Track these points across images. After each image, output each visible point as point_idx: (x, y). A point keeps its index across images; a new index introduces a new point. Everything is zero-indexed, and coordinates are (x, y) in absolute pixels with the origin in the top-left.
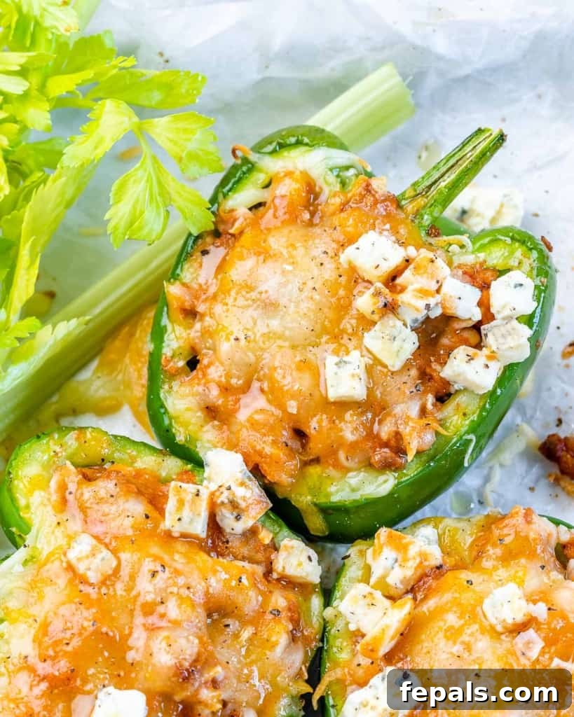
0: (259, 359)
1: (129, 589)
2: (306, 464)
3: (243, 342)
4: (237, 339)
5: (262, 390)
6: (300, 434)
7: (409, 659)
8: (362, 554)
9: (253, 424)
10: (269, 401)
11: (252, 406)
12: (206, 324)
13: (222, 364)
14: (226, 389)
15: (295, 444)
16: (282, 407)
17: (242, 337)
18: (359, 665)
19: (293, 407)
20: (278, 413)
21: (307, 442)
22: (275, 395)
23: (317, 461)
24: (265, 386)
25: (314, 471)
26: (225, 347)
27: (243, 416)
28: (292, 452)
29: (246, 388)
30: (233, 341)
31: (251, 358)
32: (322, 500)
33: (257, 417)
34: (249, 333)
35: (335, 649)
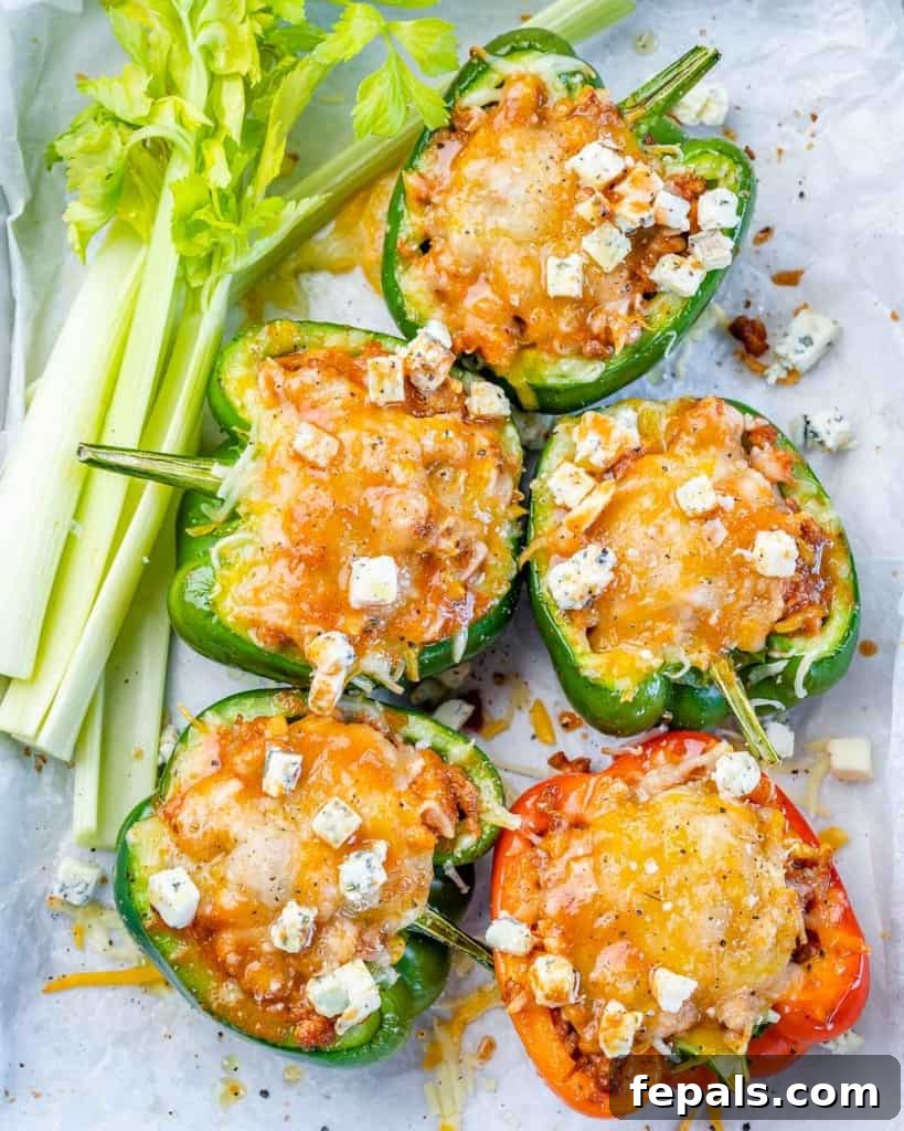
0: (487, 251)
1: (354, 465)
2: (523, 348)
3: (472, 234)
4: (467, 233)
5: (487, 280)
6: (519, 321)
7: (607, 534)
8: (568, 431)
9: (478, 312)
10: (494, 291)
11: (479, 295)
12: (440, 215)
13: (453, 254)
14: (455, 276)
15: (515, 331)
16: (504, 297)
17: (472, 230)
18: (563, 537)
19: (515, 301)
20: (500, 302)
21: (525, 329)
22: (499, 286)
23: (533, 345)
24: (491, 276)
25: (530, 354)
26: (456, 238)
27: (469, 302)
28: (512, 338)
29: (473, 279)
30: (463, 234)
31: (479, 251)
32: (536, 381)
33: (482, 305)
34: (480, 228)
35: (540, 518)
